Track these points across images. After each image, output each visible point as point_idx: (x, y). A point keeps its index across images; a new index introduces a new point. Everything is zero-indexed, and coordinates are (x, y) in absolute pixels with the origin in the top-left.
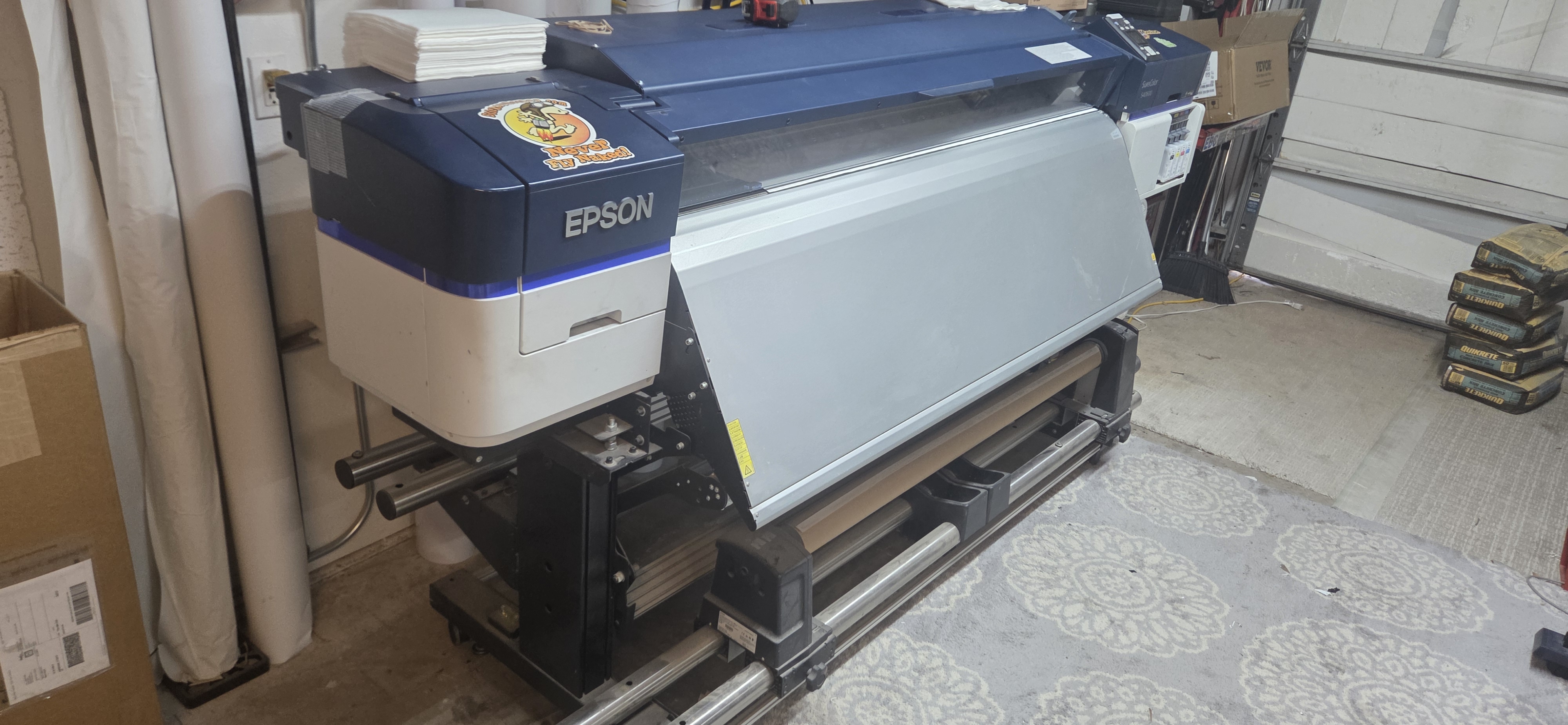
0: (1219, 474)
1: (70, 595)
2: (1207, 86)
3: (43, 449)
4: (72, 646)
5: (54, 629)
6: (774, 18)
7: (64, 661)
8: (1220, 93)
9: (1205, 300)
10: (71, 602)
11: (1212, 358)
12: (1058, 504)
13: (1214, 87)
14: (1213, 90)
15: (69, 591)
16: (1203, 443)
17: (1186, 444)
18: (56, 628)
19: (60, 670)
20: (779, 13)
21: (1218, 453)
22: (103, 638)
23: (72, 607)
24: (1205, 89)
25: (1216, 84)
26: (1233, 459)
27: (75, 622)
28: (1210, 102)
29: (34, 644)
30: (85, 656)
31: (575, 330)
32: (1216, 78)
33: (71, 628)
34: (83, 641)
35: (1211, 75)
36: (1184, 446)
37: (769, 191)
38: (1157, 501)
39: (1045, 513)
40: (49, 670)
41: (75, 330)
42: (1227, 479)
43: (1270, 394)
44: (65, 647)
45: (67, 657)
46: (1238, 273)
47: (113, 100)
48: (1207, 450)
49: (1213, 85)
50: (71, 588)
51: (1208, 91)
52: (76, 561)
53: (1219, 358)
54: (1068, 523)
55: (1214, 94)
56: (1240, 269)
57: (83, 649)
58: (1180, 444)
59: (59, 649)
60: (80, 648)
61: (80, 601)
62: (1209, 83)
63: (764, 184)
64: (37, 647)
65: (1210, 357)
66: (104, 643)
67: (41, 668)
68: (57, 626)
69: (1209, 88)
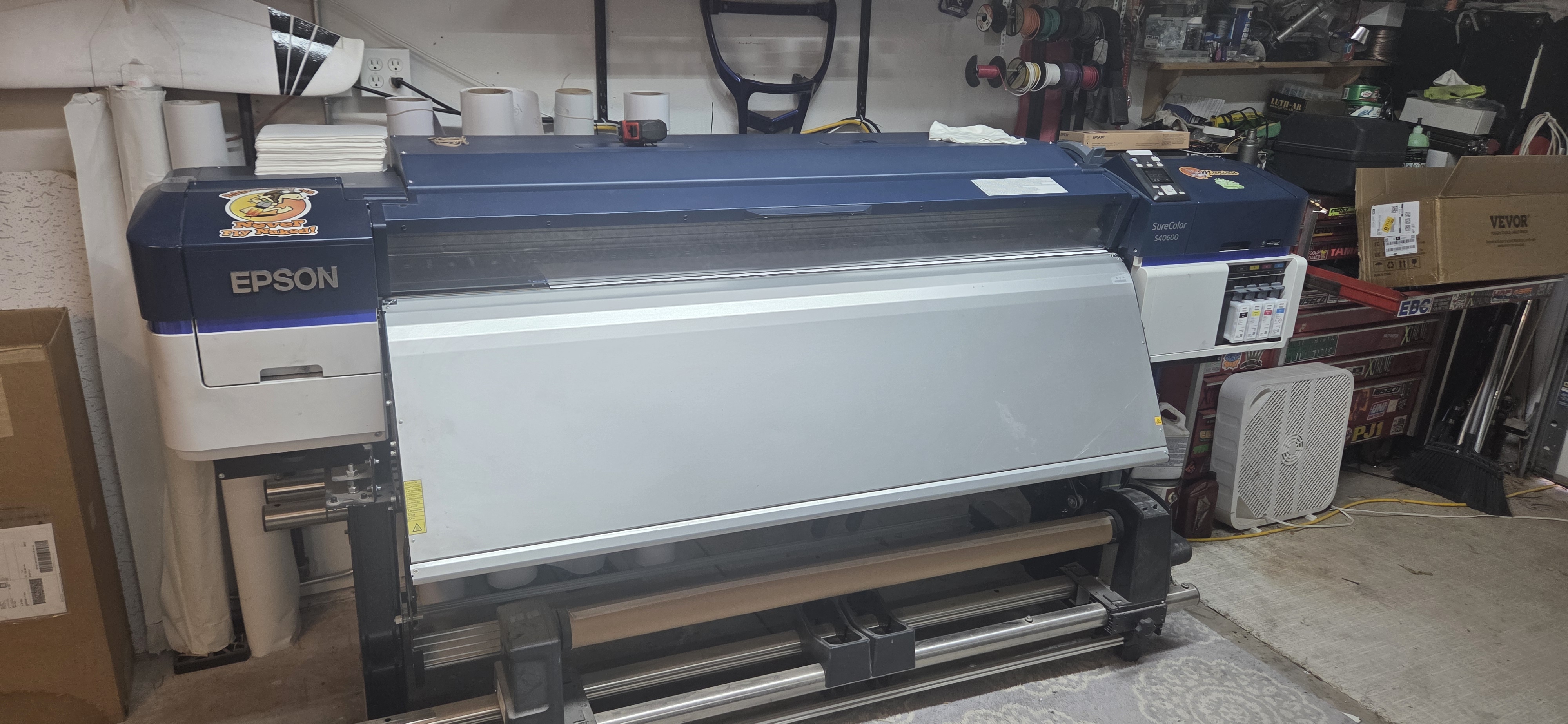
0: (1305, 702)
1: (35, 548)
2: (1407, 241)
3: (15, 432)
4: (37, 590)
5: (22, 571)
6: (638, 138)
7: (30, 598)
8: (1422, 250)
9: (1469, 506)
10: (36, 553)
11: (1420, 573)
12: (1055, 688)
13: (1415, 243)
14: (1414, 247)
15: (34, 544)
16: (1316, 666)
17: (1291, 661)
18: (24, 571)
19: (27, 605)
20: (641, 132)
21: (1329, 680)
22: (61, 588)
23: (37, 557)
24: (1405, 245)
25: (1418, 239)
26: (1344, 691)
27: (39, 570)
28: (1410, 260)
29: (7, 579)
30: (47, 598)
31: (265, 376)
32: (1417, 232)
33: (36, 574)
34: (45, 585)
35: (1412, 228)
36: (1287, 663)
37: (551, 287)
38: (1189, 713)
39: (1031, 693)
40: (18, 603)
41: (39, 348)
42: (1313, 710)
43: (1470, 628)
44: (31, 588)
45: (33, 595)
46: (1548, 482)
47: (132, 190)
48: (1315, 673)
49: (1413, 240)
50: (36, 542)
51: (1408, 247)
52: (40, 523)
53: (1431, 574)
54: (1050, 710)
55: (1415, 250)
56: (1550, 478)
57: (45, 592)
58: (1284, 659)
59: (27, 588)
60: (43, 591)
61: (42, 554)
62: (1409, 238)
63: (550, 282)
64: (9, 582)
65: (1417, 571)
66: (62, 592)
67: (12, 599)
68: (25, 569)
69: (1409, 244)
